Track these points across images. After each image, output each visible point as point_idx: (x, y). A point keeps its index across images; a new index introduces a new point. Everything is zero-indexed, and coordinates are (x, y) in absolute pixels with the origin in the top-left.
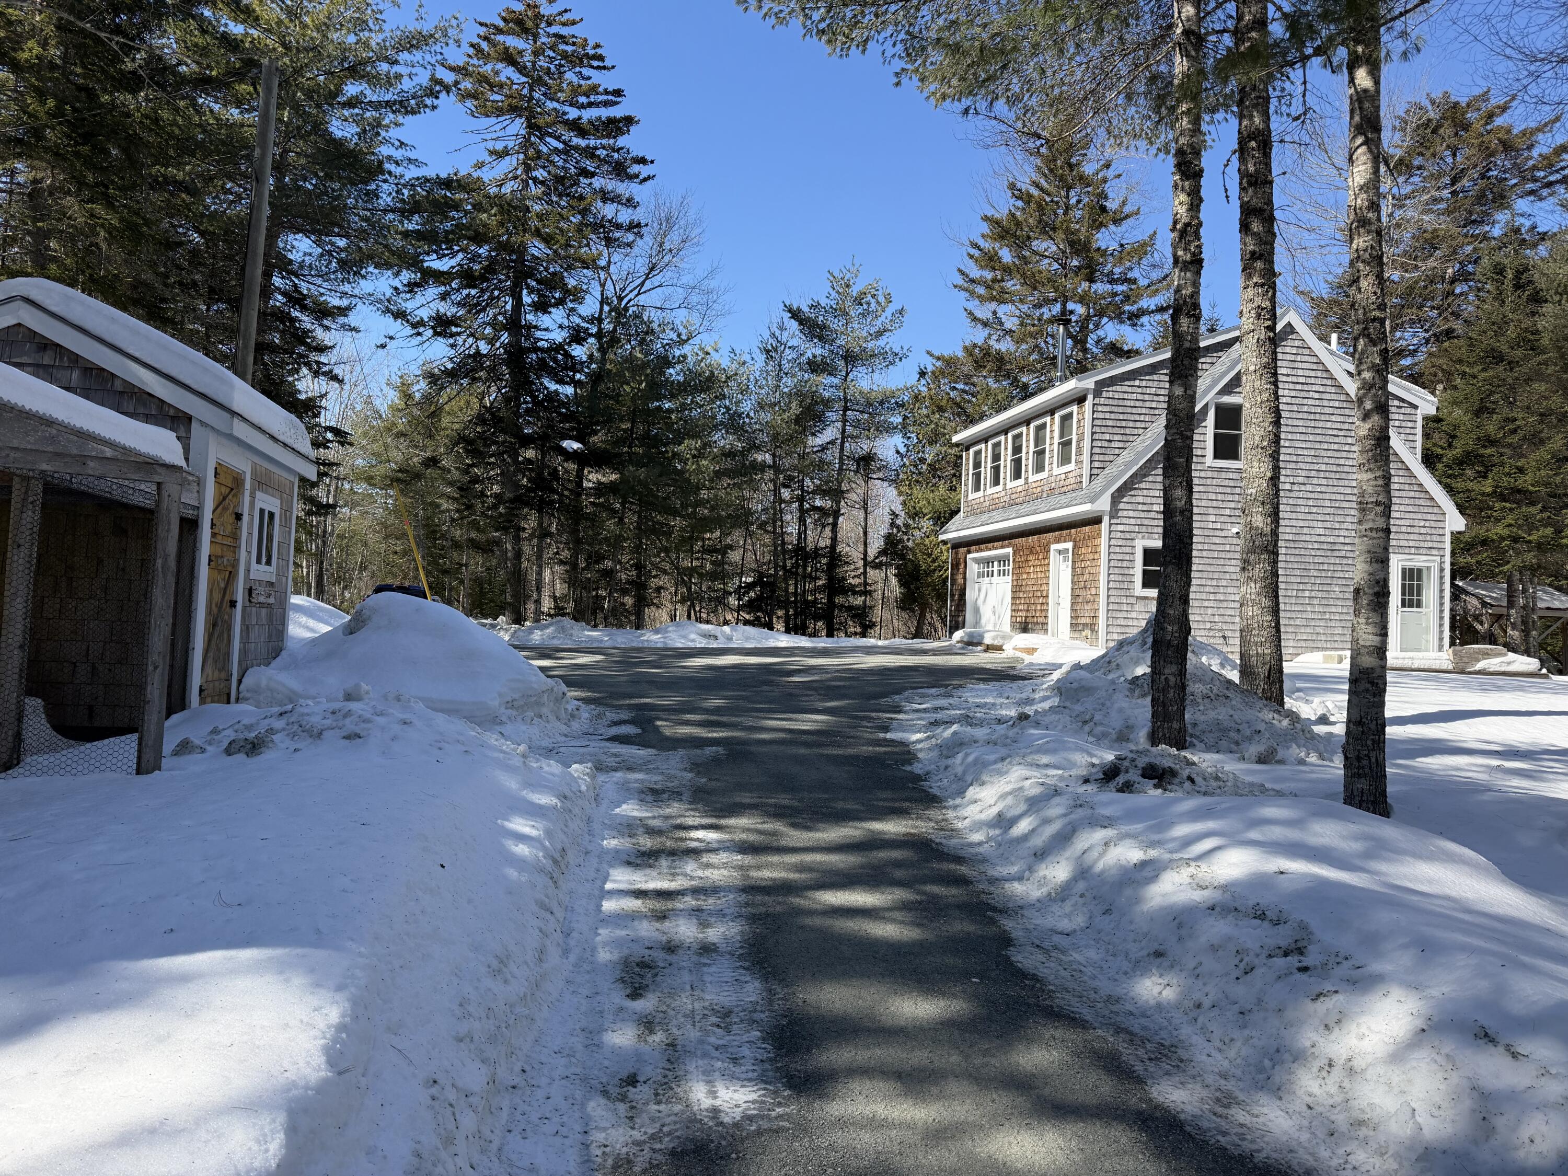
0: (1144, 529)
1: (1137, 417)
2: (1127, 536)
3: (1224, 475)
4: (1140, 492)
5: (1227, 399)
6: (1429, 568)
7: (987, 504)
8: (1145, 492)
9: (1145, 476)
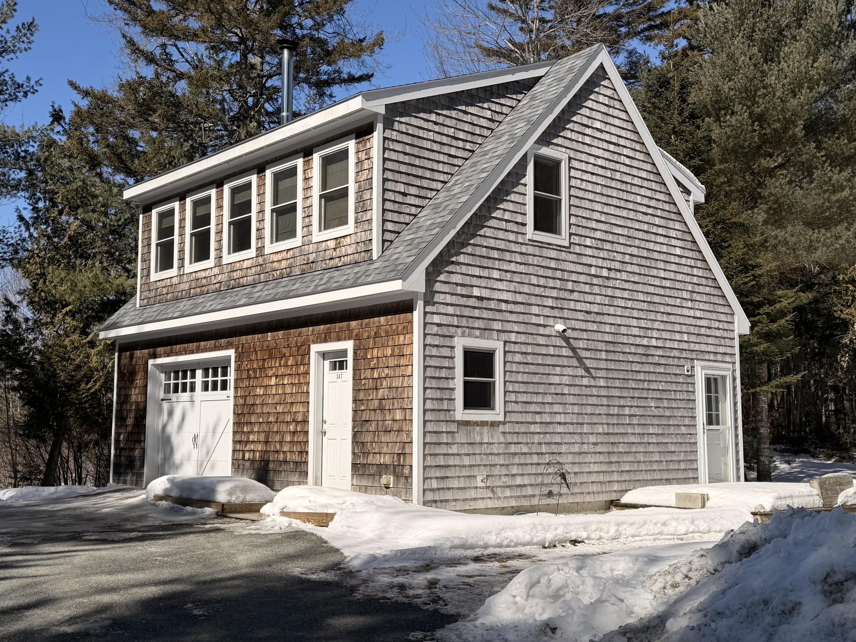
0: (464, 322)
1: (435, 166)
2: (444, 331)
3: (547, 253)
4: (458, 269)
5: (546, 151)
6: (724, 377)
7: (186, 286)
8: (464, 269)
9: (465, 245)
